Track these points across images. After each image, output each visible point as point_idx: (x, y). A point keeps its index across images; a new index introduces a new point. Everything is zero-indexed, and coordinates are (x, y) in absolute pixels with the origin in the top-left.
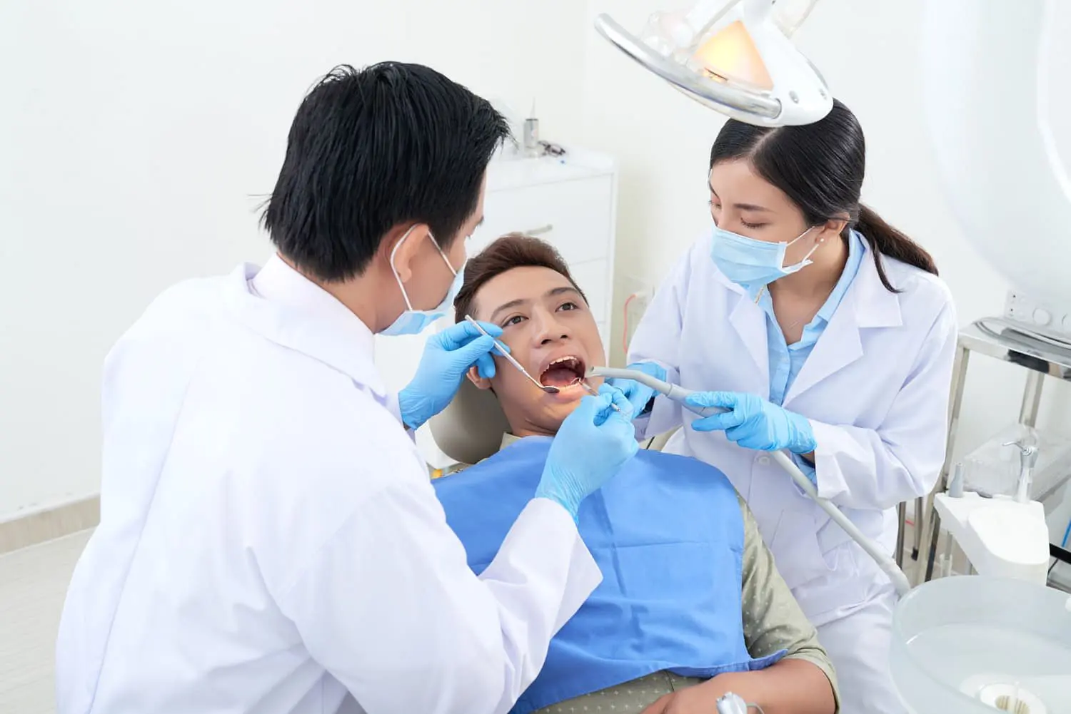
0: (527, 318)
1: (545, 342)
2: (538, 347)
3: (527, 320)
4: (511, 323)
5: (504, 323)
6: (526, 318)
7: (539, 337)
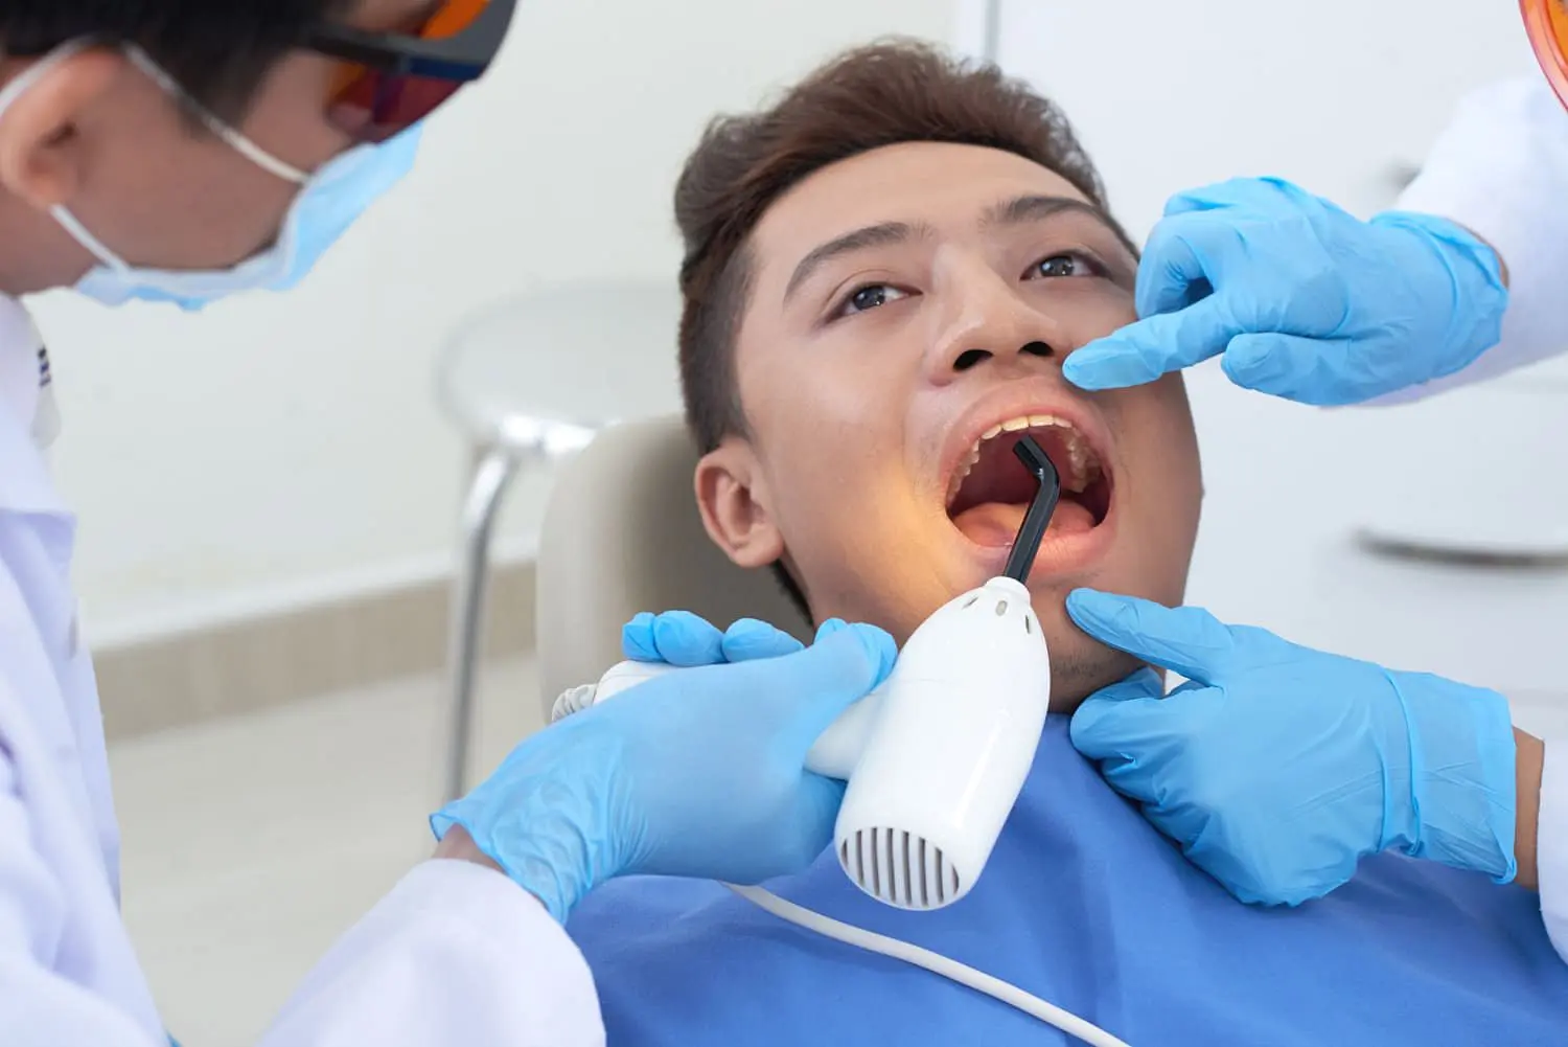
0: (919, 293)
1: (968, 360)
2: (940, 383)
3: (916, 298)
4: (852, 308)
5: (829, 308)
6: (910, 291)
7: (947, 346)
